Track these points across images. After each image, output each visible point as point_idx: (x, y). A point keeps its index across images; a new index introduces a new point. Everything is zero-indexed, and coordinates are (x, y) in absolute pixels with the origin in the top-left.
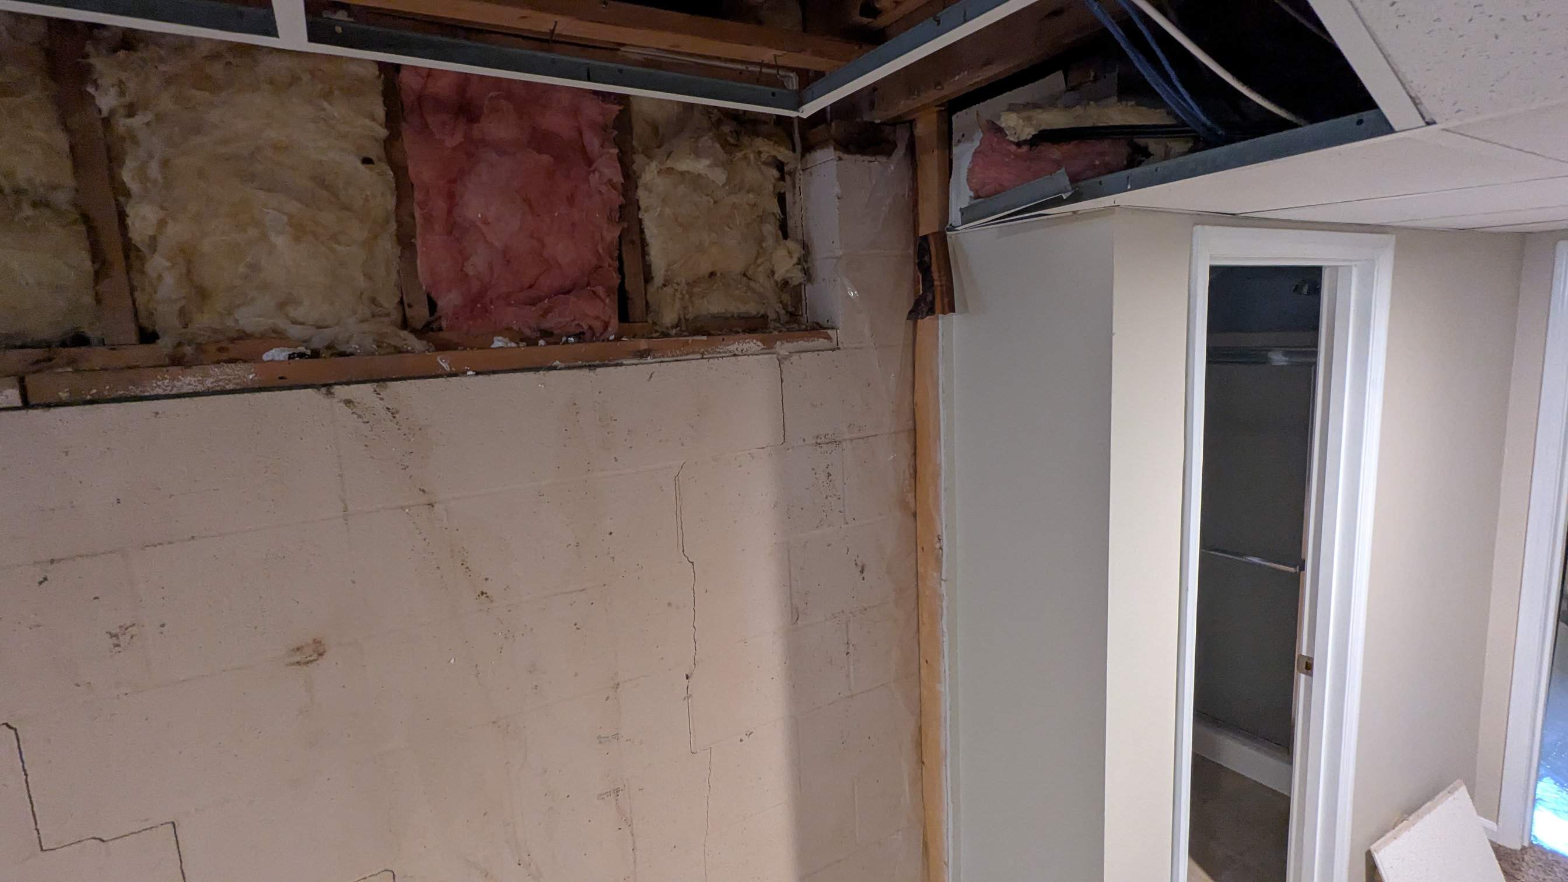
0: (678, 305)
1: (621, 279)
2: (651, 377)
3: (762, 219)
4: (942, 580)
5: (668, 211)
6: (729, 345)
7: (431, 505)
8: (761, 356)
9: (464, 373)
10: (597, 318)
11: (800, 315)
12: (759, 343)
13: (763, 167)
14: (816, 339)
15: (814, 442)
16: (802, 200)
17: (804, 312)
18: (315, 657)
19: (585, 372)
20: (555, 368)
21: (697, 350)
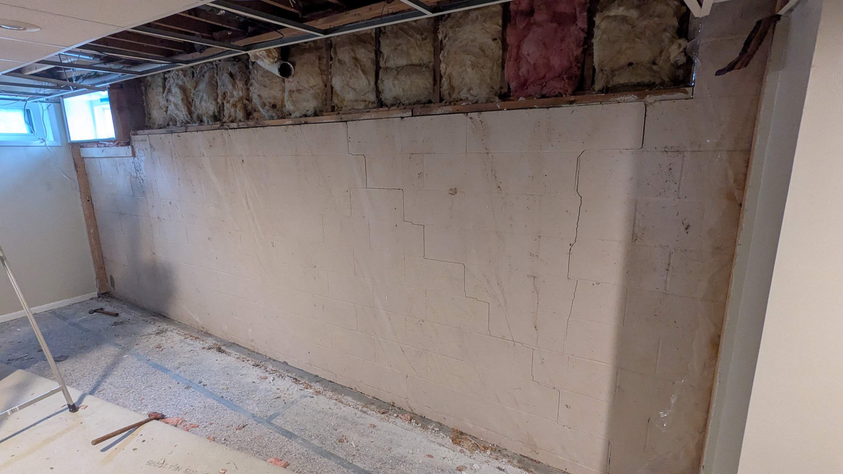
0: (604, 81)
2: (572, 112)
3: (665, 31)
5: (605, 37)
6: (617, 98)
7: (488, 153)
8: (635, 103)
9: (503, 110)
12: (635, 96)
14: (676, 93)
15: (663, 150)
18: (455, 193)
19: (545, 110)
21: (599, 100)
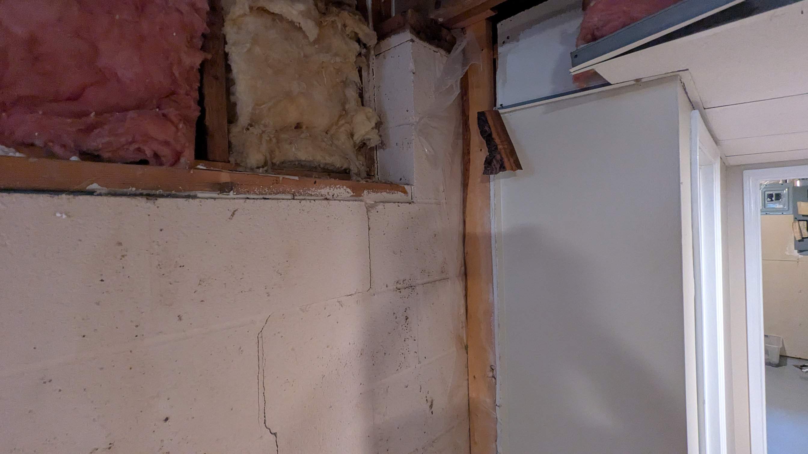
0: (264, 147)
1: (201, 111)
2: (232, 215)
3: (345, 83)
4: (497, 405)
5: (257, 50)
6: (321, 188)
8: (351, 202)
10: (166, 143)
11: (372, 176)
12: (349, 190)
13: (347, 39)
14: (396, 192)
15: (395, 287)
16: (374, 79)
17: (376, 172)
19: (141, 202)
20: (91, 193)
21: (288, 190)
